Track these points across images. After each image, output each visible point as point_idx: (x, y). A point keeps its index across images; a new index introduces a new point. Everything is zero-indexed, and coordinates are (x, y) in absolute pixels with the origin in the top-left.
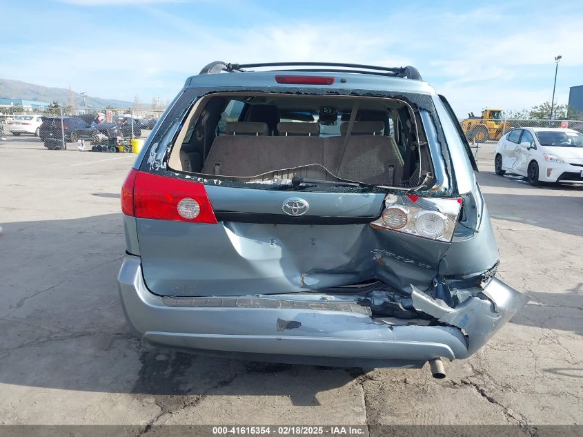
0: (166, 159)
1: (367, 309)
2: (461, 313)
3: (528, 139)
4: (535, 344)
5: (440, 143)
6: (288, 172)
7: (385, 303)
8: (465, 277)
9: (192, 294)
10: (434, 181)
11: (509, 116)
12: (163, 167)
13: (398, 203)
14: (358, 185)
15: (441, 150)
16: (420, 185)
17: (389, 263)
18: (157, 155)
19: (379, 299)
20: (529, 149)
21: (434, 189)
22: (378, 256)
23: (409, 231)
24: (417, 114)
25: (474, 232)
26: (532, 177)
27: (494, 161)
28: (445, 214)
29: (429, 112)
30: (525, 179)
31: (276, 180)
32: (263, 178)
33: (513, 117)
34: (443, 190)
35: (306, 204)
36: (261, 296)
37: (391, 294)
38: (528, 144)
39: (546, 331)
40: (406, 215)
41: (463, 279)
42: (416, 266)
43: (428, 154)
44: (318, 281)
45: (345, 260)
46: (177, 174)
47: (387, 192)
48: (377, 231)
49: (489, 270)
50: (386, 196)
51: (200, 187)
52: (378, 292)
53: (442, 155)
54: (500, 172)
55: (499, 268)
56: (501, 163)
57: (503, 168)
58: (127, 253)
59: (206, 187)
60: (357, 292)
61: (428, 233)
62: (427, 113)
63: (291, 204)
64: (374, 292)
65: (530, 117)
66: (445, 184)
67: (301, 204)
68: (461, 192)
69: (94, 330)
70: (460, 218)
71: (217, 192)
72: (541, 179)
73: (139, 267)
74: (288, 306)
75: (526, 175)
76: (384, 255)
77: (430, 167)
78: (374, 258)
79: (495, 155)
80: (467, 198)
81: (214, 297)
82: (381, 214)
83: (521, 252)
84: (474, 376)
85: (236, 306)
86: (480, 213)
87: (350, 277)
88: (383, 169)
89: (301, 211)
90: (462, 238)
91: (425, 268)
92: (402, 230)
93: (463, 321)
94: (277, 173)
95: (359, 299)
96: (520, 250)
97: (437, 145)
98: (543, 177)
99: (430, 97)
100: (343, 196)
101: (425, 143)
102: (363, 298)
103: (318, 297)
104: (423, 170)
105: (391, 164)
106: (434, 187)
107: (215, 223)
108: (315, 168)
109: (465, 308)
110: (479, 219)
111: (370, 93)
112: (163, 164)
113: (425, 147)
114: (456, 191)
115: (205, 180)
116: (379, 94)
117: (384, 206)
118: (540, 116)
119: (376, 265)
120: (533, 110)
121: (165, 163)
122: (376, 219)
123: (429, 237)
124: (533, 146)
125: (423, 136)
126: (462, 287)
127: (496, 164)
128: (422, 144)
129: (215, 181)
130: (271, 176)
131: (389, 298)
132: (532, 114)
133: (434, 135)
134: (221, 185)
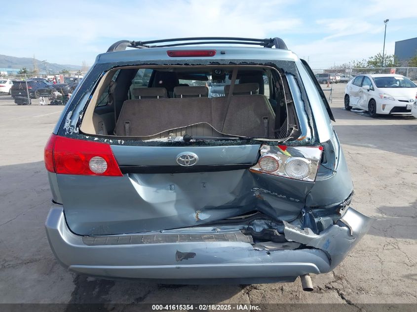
0: (79, 124)
1: (249, 237)
2: (324, 238)
3: (368, 83)
4: (380, 250)
5: (303, 101)
6: (181, 130)
7: (264, 230)
8: (326, 207)
9: (106, 233)
10: (299, 133)
11: (353, 65)
12: (76, 132)
13: (271, 152)
14: (238, 138)
15: (305, 106)
16: (288, 136)
17: (266, 198)
18: (71, 122)
19: (259, 227)
20: (368, 90)
21: (300, 140)
22: (257, 194)
23: (281, 174)
24: (284, 77)
25: (333, 171)
26: (371, 111)
27: (344, 99)
28: (309, 159)
29: (294, 75)
30: (366, 112)
31: (170, 138)
32: (160, 136)
33: (356, 65)
34: (307, 140)
35: (196, 156)
36: (163, 231)
37: (269, 222)
38: (368, 87)
39: (389, 239)
40: (277, 161)
41: (325, 209)
42: (288, 200)
43: (294, 110)
44: (210, 216)
45: (231, 198)
46: (87, 137)
47: (262, 143)
48: (255, 175)
49: (346, 200)
50: (261, 146)
51: (107, 147)
52: (258, 220)
53: (305, 111)
54: (348, 108)
55: (353, 197)
56: (349, 101)
57: (350, 105)
58: (53, 201)
59: (111, 146)
60: (241, 222)
61: (296, 175)
62: (292, 77)
63: (184, 157)
64: (255, 221)
65: (367, 64)
66: (309, 135)
67: (192, 157)
68: (321, 141)
69: (39, 257)
70: (322, 161)
71: (121, 150)
72: (377, 112)
73: (62, 213)
74: (185, 240)
75: (367, 110)
76: (261, 193)
77: (296, 121)
78: (254, 195)
79: (344, 95)
80: (327, 145)
81: (124, 235)
82: (258, 161)
83: (366, 172)
84: (335, 282)
85: (142, 243)
86: (337, 156)
87: (236, 211)
88: (259, 122)
89: (192, 162)
90: (324, 177)
91: (294, 201)
92: (275, 173)
93: (326, 245)
94: (172, 131)
95: (244, 228)
96: (366, 170)
97: (301, 103)
98: (379, 111)
99: (294, 62)
100: (226, 148)
101: (291, 101)
102: (246, 227)
103: (209, 229)
104: (290, 123)
105: (264, 117)
106: (299, 138)
107: (121, 176)
108: (203, 126)
109: (327, 234)
110: (336, 160)
111: (245, 62)
112: (76, 129)
113: (291, 105)
114: (317, 140)
115: (111, 141)
116: (253, 63)
117: (260, 155)
118: (375, 63)
119: (256, 200)
120: (370, 60)
121: (78, 128)
122: (254, 165)
123: (297, 178)
124: (371, 88)
125: (289, 95)
126: (324, 215)
127: (345, 102)
128: (289, 102)
129: (119, 141)
130: (167, 134)
131: (267, 225)
132: (369, 62)
133: (298, 94)
134: (124, 144)
